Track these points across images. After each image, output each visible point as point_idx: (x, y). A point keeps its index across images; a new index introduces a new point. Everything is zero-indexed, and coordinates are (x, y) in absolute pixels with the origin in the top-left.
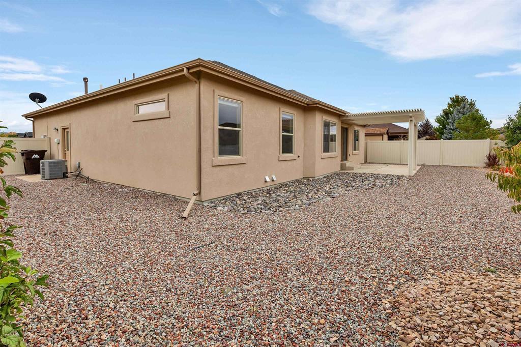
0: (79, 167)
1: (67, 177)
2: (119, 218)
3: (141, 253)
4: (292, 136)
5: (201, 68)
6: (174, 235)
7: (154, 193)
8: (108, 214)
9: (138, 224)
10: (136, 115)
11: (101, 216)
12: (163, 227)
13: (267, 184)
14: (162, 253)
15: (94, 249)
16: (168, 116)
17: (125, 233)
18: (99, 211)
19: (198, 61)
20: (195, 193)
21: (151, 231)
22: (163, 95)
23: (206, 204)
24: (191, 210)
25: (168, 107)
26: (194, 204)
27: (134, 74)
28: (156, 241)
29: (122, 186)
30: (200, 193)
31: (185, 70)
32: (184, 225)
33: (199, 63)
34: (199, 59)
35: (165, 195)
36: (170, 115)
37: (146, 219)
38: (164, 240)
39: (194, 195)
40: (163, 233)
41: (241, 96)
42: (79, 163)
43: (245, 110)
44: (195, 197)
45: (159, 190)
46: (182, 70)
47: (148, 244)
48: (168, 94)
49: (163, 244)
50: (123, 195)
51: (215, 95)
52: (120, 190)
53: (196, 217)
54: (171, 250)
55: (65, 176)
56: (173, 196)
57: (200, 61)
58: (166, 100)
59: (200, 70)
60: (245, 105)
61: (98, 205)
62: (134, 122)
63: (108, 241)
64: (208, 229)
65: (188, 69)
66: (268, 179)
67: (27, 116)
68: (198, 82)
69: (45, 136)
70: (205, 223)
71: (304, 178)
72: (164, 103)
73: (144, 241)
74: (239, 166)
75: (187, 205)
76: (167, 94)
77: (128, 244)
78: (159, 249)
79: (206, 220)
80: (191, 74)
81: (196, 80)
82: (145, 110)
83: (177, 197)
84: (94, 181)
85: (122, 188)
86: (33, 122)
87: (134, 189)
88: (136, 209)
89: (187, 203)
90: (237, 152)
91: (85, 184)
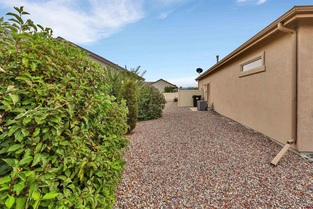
0: (213, 105)
1: (207, 110)
2: (220, 145)
3: (222, 187)
5: (298, 16)
6: (257, 181)
7: (252, 130)
8: (215, 140)
9: (230, 155)
10: (241, 72)
11: (211, 140)
12: (250, 167)
14: (239, 198)
15: (196, 166)
16: (264, 70)
17: (219, 160)
19: (294, 9)
20: (289, 141)
21: (238, 167)
22: (260, 54)
23: (303, 156)
24: (282, 158)
25: (264, 62)
26: (288, 151)
28: (238, 180)
29: (232, 121)
30: (295, 142)
31: (279, 26)
32: (270, 173)
33: (297, 11)
34: (295, 7)
35: (260, 134)
36: (265, 69)
37: (238, 153)
38: (245, 183)
39: (288, 143)
40: (247, 174)
42: (213, 103)
44: (289, 145)
45: (257, 129)
46: (276, 26)
47: (231, 179)
48: (264, 52)
49: (243, 187)
50: (231, 127)
52: (230, 123)
53: (288, 169)
54: (249, 201)
55: (206, 110)
56: (267, 136)
57: (297, 8)
58: (263, 57)
59: (297, 18)
61: (213, 131)
62: (240, 77)
63: (206, 162)
64: (302, 194)
65: (282, 23)
67: (196, 80)
68: (294, 32)
69: (202, 89)
70: (298, 181)
72: (261, 60)
73: (229, 174)
75: (280, 150)
77: (216, 172)
78: (238, 191)
79: (301, 178)
80: (286, 26)
81: (292, 31)
82: (247, 68)
83: (271, 139)
85: (231, 122)
86: (199, 82)
87: (239, 124)
88: (234, 141)
89: (280, 147)
91: (214, 115)
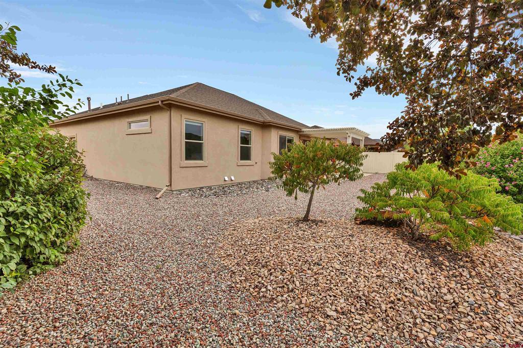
4: (250, 147)
6: (148, 205)
7: (141, 186)
8: (108, 196)
10: (129, 129)
11: (104, 197)
13: (227, 183)
16: (150, 132)
18: (103, 195)
20: (167, 185)
22: (147, 117)
23: (174, 193)
24: (163, 195)
25: (151, 125)
26: (167, 192)
27: (128, 95)
29: (118, 183)
30: (170, 185)
31: (160, 102)
32: (155, 201)
33: (169, 98)
35: (149, 187)
36: (152, 131)
37: (133, 199)
41: (203, 118)
43: (206, 127)
44: (167, 187)
45: (145, 185)
46: (158, 102)
48: (151, 116)
50: (119, 187)
51: (182, 118)
52: (117, 185)
53: (165, 198)
56: (154, 188)
58: (149, 120)
59: (171, 103)
60: (206, 125)
61: (101, 192)
62: (127, 135)
65: (162, 101)
66: (226, 179)
68: (169, 110)
70: (169, 201)
71: (261, 180)
72: (148, 122)
74: (202, 168)
76: (149, 116)
79: (171, 200)
80: (164, 104)
81: (167, 108)
82: (135, 127)
83: (157, 189)
84: (97, 180)
87: (127, 184)
89: (160, 191)
90: (201, 158)
91: (90, 181)
